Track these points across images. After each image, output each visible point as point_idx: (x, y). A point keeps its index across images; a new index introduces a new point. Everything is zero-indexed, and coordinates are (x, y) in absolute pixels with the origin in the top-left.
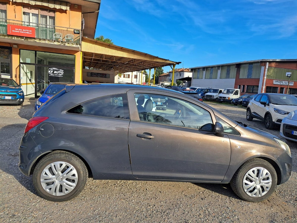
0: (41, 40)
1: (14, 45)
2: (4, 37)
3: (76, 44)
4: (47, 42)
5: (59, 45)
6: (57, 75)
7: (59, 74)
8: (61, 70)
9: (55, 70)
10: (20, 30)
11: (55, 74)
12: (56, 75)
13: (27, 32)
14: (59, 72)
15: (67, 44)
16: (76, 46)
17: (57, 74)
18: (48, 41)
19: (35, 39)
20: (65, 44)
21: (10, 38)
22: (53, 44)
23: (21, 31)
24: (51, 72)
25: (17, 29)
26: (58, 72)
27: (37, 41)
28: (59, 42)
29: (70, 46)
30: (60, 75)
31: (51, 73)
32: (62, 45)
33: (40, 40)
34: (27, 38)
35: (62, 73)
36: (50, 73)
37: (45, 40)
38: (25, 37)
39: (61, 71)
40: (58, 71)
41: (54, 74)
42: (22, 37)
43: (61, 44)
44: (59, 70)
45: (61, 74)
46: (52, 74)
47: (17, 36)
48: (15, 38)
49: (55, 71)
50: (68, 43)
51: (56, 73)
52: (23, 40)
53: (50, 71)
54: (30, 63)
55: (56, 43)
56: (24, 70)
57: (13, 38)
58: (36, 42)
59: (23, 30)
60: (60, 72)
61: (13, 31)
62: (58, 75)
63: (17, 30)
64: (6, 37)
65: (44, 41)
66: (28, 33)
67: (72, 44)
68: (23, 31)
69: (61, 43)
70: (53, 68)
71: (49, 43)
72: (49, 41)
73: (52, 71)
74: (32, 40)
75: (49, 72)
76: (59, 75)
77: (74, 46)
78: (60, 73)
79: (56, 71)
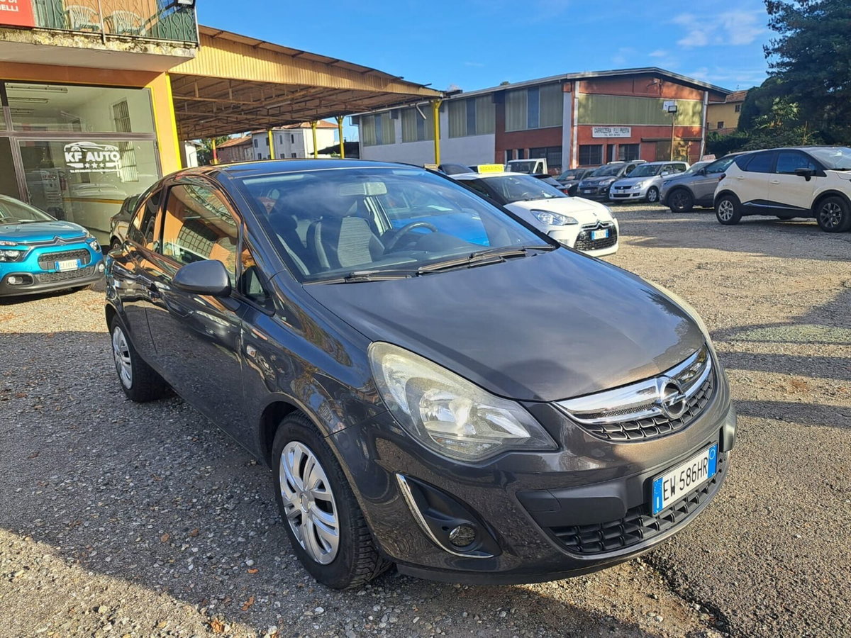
0: (57, 34)
3: (184, 44)
4: (79, 42)
5: (126, 53)
6: (99, 167)
7: (104, 161)
8: (108, 147)
9: (89, 150)
11: (91, 162)
12: (95, 168)
14: (104, 156)
15: (152, 49)
17: (98, 163)
18: (83, 38)
19: (34, 32)
20: (147, 46)
22: (102, 48)
24: (73, 156)
26: (99, 157)
27: (43, 39)
28: (125, 41)
29: (164, 53)
30: (108, 165)
31: (77, 160)
32: (137, 50)
33: (53, 35)
35: (115, 156)
36: (70, 162)
37: (73, 36)
39: (111, 151)
40: (98, 151)
41: (87, 166)
43: (133, 49)
44: (103, 147)
45: (111, 161)
46: (81, 165)
49: (90, 154)
50: (157, 44)
51: (94, 160)
53: (71, 154)
55: (114, 46)
58: (36, 43)
60: (107, 154)
62: (101, 165)
65: (70, 40)
66: (2, 7)
67: (171, 46)
69: (132, 45)
70: (80, 143)
71: (90, 46)
72: (87, 37)
73: (76, 154)
75: (68, 160)
76: (105, 167)
77: (179, 52)
78: (107, 159)
79: (92, 150)
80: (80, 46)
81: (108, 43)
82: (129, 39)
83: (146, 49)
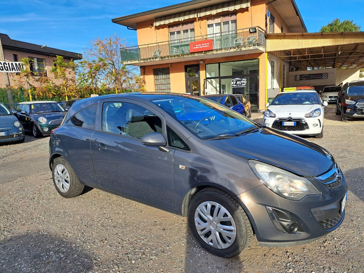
0: (218, 50)
1: (200, 62)
2: (188, 56)
3: (253, 45)
4: (223, 51)
5: (235, 52)
6: (240, 86)
7: (242, 84)
8: (244, 79)
10: (199, 45)
11: (238, 84)
13: (206, 45)
14: (242, 82)
15: (243, 49)
16: (253, 47)
17: (240, 84)
19: (213, 51)
21: (192, 55)
22: (229, 51)
23: (201, 46)
24: (233, 83)
25: (197, 45)
27: (215, 52)
28: (235, 48)
29: (247, 49)
30: (243, 85)
31: (234, 84)
32: (239, 50)
33: (217, 51)
34: (206, 51)
35: (245, 82)
36: (233, 85)
37: (222, 50)
38: (204, 51)
39: (244, 81)
40: (240, 81)
41: (237, 85)
42: (201, 52)
44: (242, 79)
45: (244, 84)
47: (198, 52)
48: (197, 54)
49: (238, 82)
50: (245, 47)
52: (203, 54)
54: (214, 76)
55: (232, 50)
56: (213, 85)
57: (195, 55)
58: (213, 54)
59: (202, 45)
60: (243, 81)
61: (194, 48)
62: (241, 85)
63: (198, 46)
64: (190, 56)
66: (206, 46)
67: (249, 46)
68: (202, 46)
69: (237, 49)
70: (236, 79)
71: (226, 52)
72: (225, 49)
73: (234, 82)
74: (210, 53)
76: (242, 86)
77: (252, 48)
78: (243, 83)
79: (239, 81)
80: (223, 52)
81: (230, 50)
82: (236, 47)
83: (241, 49)
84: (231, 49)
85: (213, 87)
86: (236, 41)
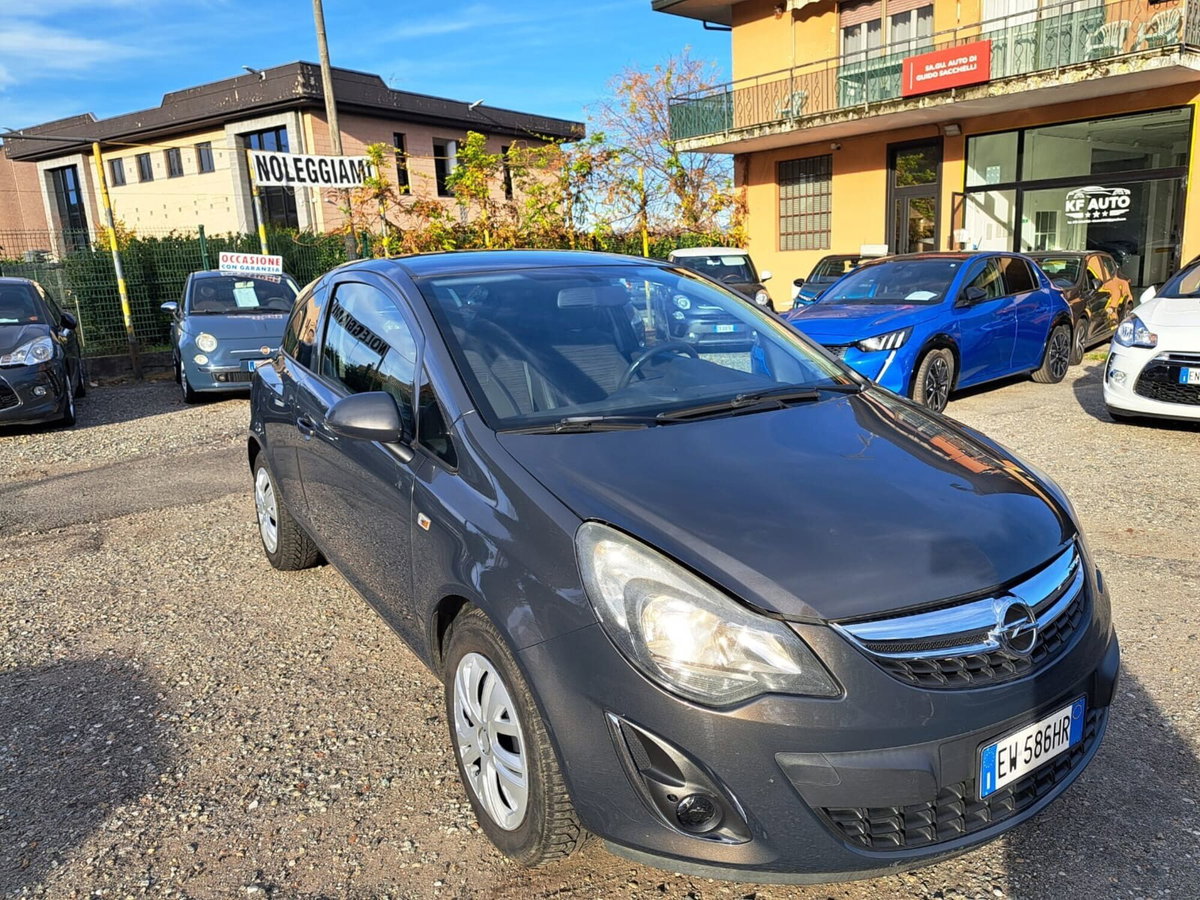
0: (1011, 81)
1: (948, 128)
2: (893, 110)
3: (1163, 51)
4: (1034, 84)
5: (1084, 83)
6: (1101, 217)
7: (1109, 209)
8: (1118, 191)
9: (1094, 196)
10: (939, 66)
11: (1093, 210)
12: (1096, 218)
13: (962, 65)
14: (1110, 202)
15: (1117, 69)
16: (1161, 61)
17: (1101, 211)
18: (1036, 78)
19: (991, 85)
20: (1110, 67)
21: (911, 106)
22: (1056, 83)
23: (943, 69)
24: (1074, 205)
25: (931, 67)
26: (1104, 204)
27: (997, 90)
28: (1083, 68)
29: (1131, 71)
30: (1112, 213)
31: (1078, 209)
32: (1097, 75)
33: (1007, 84)
34: (962, 89)
35: (1124, 202)
36: (1070, 212)
37: (1027, 78)
38: (956, 88)
39: (1120, 196)
40: (1104, 196)
41: (1088, 215)
42: (944, 92)
43: (1091, 75)
44: (1112, 192)
45: (1118, 208)
46: (1081, 215)
47: (932, 94)
48: (927, 100)
49: (1094, 201)
50: (1124, 62)
51: (1097, 208)
52: (950, 101)
53: (1073, 202)
54: (998, 182)
55: (1071, 78)
57: (920, 105)
58: (992, 96)
59: (951, 63)
60: (1114, 199)
61: (920, 78)
62: (1105, 214)
63: (932, 71)
64: (901, 108)
65: (1023, 84)
66: (964, 69)
67: (1142, 58)
68: (947, 68)
69: (1090, 71)
70: (1086, 189)
71: (1042, 85)
72: (1040, 76)
73: (1078, 201)
74: (979, 94)
75: (1067, 210)
76: (1108, 217)
77: (1154, 64)
78: (1113, 206)
79: (1097, 196)
80: (1032, 87)
81: (1062, 76)
82: (1088, 65)
83: (1108, 71)
84: (1063, 72)
85: (994, 223)
86: (1100, 38)
